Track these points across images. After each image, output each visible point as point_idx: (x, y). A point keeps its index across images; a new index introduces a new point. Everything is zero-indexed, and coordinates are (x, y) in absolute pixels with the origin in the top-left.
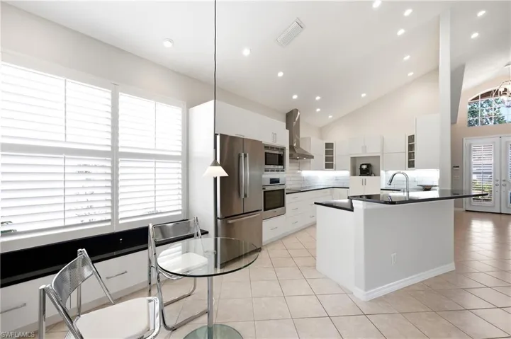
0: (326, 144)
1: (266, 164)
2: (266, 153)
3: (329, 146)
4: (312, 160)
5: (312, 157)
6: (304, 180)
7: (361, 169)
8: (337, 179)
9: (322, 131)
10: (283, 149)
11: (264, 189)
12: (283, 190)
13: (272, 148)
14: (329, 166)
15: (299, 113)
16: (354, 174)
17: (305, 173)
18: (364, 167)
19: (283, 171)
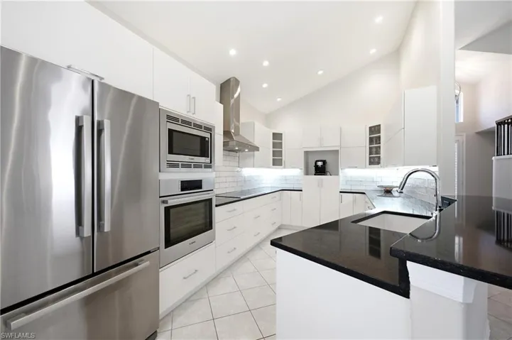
0: (273, 134)
1: (171, 152)
2: (171, 132)
3: (277, 136)
4: (256, 153)
5: (257, 149)
6: (245, 181)
7: (316, 166)
8: (286, 180)
9: (268, 118)
10: (209, 129)
11: (164, 202)
12: (210, 200)
13: (186, 123)
14: (277, 162)
15: (239, 90)
16: (307, 173)
17: (247, 172)
18: (320, 164)
19: (210, 167)
